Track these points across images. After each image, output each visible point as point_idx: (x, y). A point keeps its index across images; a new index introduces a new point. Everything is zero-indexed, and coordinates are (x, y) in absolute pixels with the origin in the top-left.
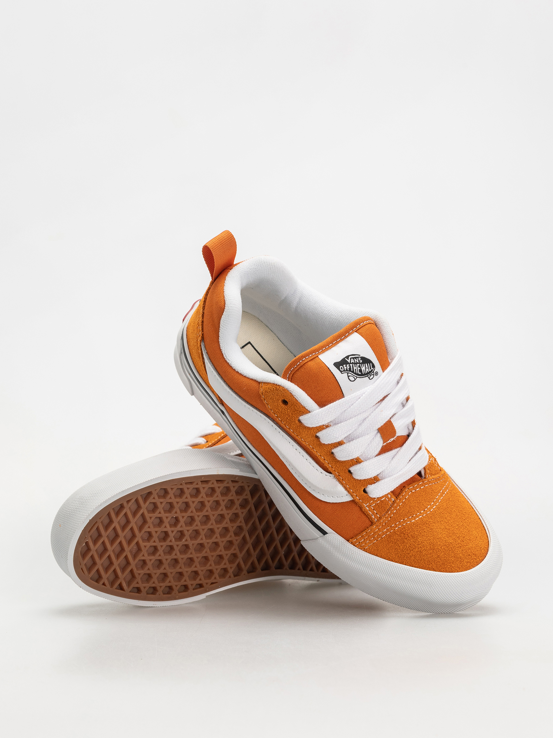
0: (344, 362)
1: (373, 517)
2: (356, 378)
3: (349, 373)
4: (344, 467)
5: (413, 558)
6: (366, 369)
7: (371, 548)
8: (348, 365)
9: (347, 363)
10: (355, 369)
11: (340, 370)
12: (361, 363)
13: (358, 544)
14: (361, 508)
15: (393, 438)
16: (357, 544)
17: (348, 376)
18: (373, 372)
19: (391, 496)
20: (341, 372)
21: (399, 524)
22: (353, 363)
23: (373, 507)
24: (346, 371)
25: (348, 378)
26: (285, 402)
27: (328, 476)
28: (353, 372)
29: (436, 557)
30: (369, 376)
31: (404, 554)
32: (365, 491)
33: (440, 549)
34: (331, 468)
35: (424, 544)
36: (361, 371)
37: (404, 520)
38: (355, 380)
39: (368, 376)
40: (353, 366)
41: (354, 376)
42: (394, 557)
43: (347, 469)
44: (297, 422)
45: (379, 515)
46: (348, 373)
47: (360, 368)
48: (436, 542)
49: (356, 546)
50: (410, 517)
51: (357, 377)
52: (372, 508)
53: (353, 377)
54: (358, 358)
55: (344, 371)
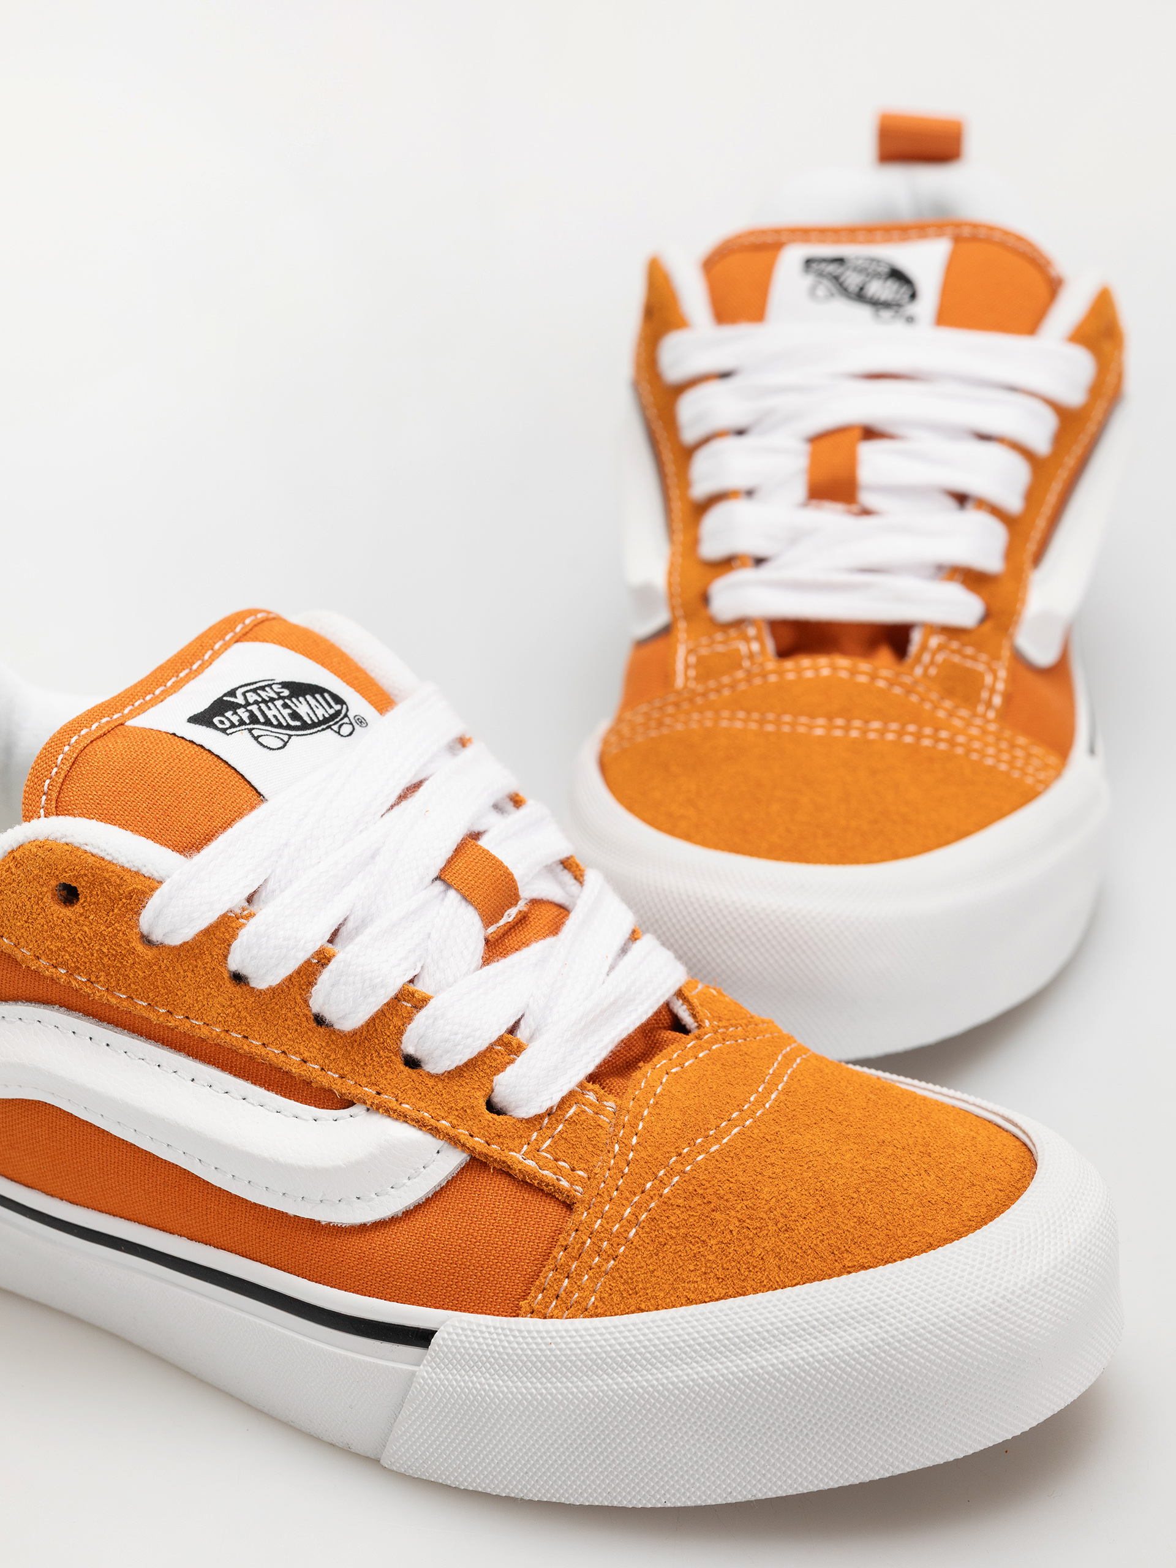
0: (221, 706)
1: (564, 1183)
2: (289, 738)
3: (254, 729)
4: (381, 1052)
5: (772, 1261)
6: (315, 709)
7: (606, 1295)
8: (240, 711)
9: (235, 707)
10: (275, 716)
11: (216, 728)
12: (289, 697)
13: (556, 1306)
14: (505, 1172)
15: (516, 904)
16: (552, 1306)
17: (256, 738)
18: (346, 716)
19: (596, 1093)
20: (224, 731)
21: (670, 1174)
22: (256, 702)
23: (548, 1152)
24: (239, 725)
25: (256, 742)
26: (69, 894)
27: (343, 1118)
28: (268, 722)
29: (853, 1224)
30: (335, 727)
31: (733, 1264)
32: (491, 1107)
33: (855, 1196)
34: (339, 1081)
35: (788, 1201)
36: (295, 715)
37: (680, 1155)
38: (286, 744)
39: (329, 727)
40: (260, 709)
41: (277, 735)
42: (705, 1286)
43: (396, 1055)
44: (140, 948)
45: (584, 1170)
46: (250, 730)
47: (289, 707)
48: (829, 1181)
49: (552, 1317)
50: (699, 1141)
51: (290, 736)
52: (549, 1156)
53: (278, 738)
54: (270, 686)
55: (233, 725)
